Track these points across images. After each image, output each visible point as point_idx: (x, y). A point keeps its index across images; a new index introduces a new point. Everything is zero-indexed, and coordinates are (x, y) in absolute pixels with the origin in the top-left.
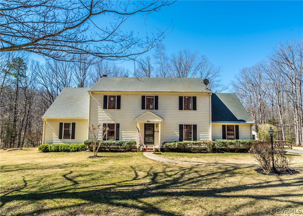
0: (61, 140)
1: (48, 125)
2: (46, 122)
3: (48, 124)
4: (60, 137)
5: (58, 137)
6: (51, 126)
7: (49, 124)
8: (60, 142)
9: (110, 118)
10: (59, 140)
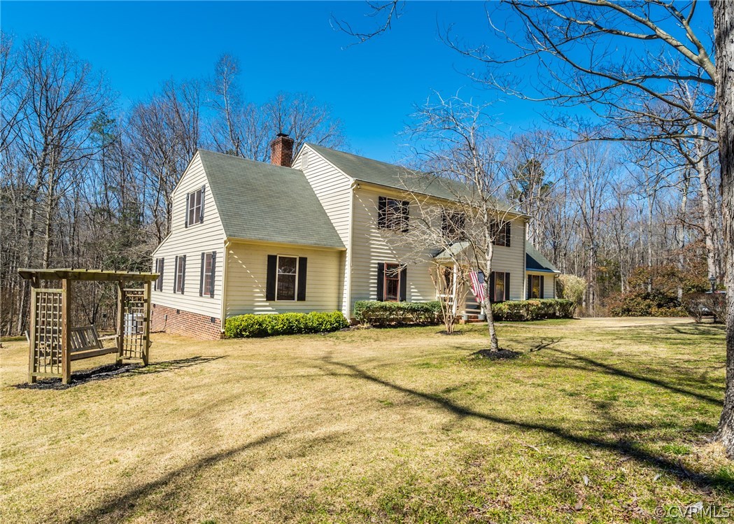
0: (272, 302)
1: (236, 262)
2: (231, 252)
3: (236, 257)
4: (270, 297)
5: (262, 295)
6: (243, 263)
7: (239, 259)
8: (270, 308)
9: (390, 252)
10: (268, 304)
